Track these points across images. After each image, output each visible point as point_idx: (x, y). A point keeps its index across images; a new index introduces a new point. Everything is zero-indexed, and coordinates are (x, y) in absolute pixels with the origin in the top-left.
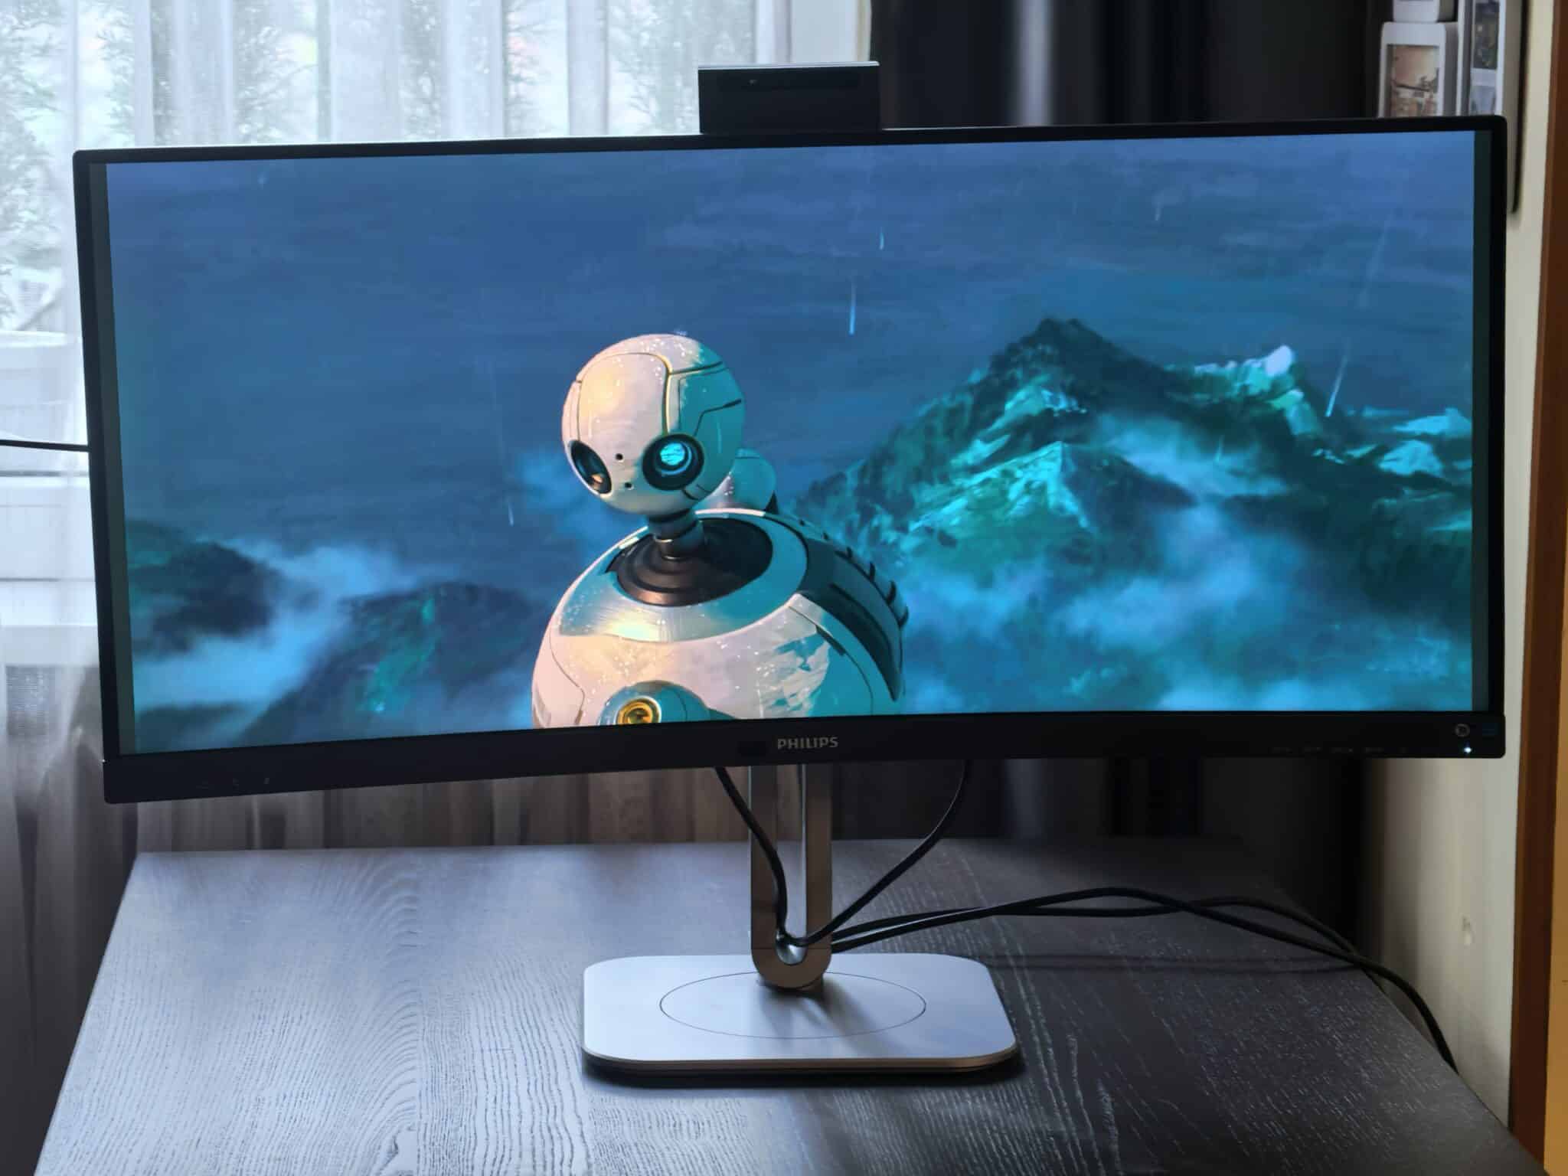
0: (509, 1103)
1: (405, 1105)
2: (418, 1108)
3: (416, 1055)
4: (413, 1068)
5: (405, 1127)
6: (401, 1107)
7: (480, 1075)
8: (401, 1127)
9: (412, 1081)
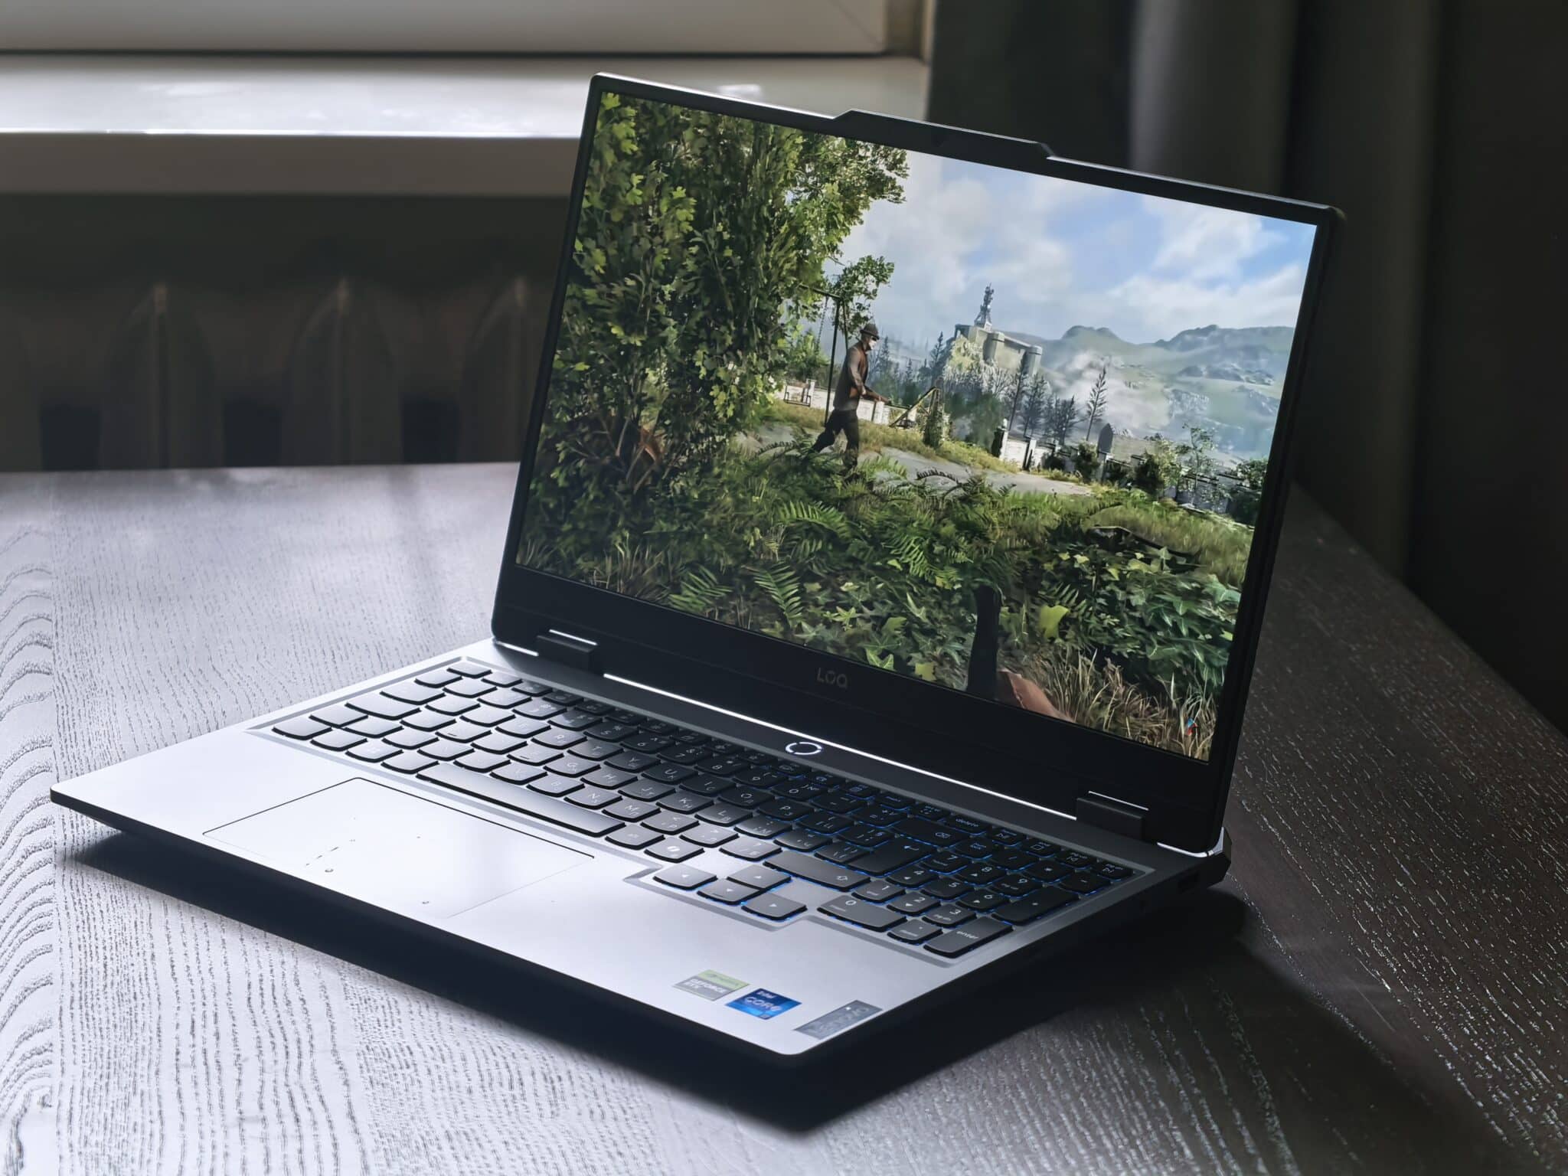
0: (217, 1035)
1: (38, 1041)
2: (57, 1048)
3: (54, 919)
4: (48, 949)
5: (36, 1098)
6: (27, 1047)
7: (162, 965)
8: (28, 1096)
9: (49, 983)
